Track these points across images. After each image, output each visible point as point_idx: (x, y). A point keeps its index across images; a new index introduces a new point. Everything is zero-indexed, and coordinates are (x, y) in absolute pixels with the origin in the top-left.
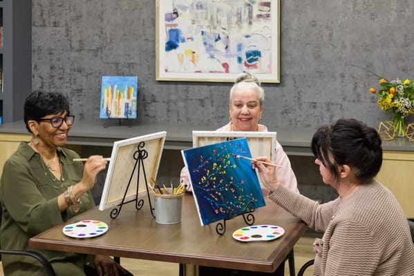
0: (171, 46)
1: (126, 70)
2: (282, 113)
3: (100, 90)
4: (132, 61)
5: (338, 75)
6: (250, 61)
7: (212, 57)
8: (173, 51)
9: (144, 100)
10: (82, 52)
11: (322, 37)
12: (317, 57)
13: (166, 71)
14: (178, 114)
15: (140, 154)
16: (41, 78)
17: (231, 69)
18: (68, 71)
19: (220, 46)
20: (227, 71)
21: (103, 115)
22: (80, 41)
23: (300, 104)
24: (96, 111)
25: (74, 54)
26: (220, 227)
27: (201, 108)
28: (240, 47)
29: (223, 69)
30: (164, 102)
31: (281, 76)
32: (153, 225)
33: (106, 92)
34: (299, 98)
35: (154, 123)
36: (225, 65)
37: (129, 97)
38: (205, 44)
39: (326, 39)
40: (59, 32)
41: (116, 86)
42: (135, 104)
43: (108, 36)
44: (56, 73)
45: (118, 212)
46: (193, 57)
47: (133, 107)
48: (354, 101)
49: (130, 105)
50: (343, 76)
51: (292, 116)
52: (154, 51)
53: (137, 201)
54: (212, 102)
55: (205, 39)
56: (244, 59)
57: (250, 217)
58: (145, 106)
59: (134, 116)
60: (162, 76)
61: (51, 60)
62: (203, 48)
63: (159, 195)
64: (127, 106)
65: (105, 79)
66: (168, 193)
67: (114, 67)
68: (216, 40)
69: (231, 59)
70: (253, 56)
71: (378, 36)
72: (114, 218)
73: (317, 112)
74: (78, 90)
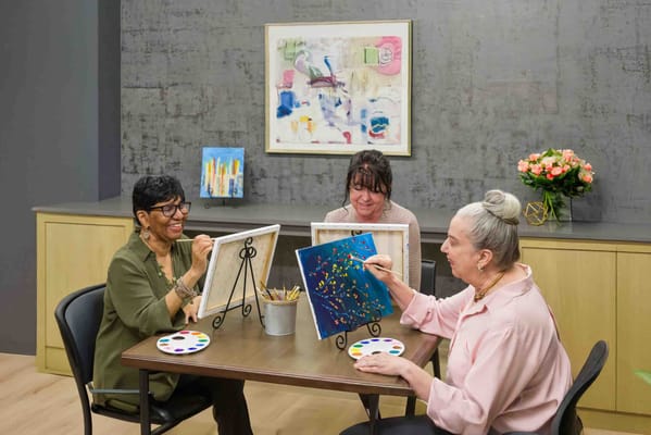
0: (284, 111)
1: (232, 140)
2: (413, 191)
3: (200, 164)
4: (238, 129)
5: (478, 146)
6: (376, 130)
7: (332, 125)
8: (286, 117)
9: (252, 175)
10: (180, 118)
11: (460, 102)
12: (455, 125)
13: (278, 141)
14: (292, 192)
15: (247, 252)
16: (132, 149)
17: (353, 139)
18: (163, 140)
19: (341, 112)
20: (349, 142)
21: (204, 194)
22: (177, 106)
23: (434, 181)
24: (195, 189)
25: (170, 121)
26: (340, 340)
27: (319, 185)
28: (364, 113)
29: (345, 140)
30: (275, 177)
31: (412, 148)
32: (263, 336)
33: (207, 166)
34: (433, 174)
35: (264, 202)
36: (347, 135)
37: (234, 173)
38: (323, 109)
39: (464, 104)
40: (152, 94)
41: (219, 160)
42: (241, 180)
43: (210, 100)
44: (149, 143)
45: (221, 320)
46: (309, 125)
47: (239, 184)
48: (497, 177)
49: (236, 182)
50: (484, 148)
51: (424, 195)
52: (264, 118)
53: (245, 307)
54: (331, 178)
55: (322, 104)
56: (369, 127)
57: (376, 327)
58: (253, 182)
59: (240, 194)
60: (273, 147)
61: (143, 128)
62: (320, 114)
63: (270, 301)
64: (232, 182)
65: (206, 151)
66: (280, 299)
67: (217, 136)
68: (337, 105)
69: (354, 127)
70: (380, 123)
71: (526, 100)
72: (216, 328)
73: (454, 190)
74: (175, 163)
